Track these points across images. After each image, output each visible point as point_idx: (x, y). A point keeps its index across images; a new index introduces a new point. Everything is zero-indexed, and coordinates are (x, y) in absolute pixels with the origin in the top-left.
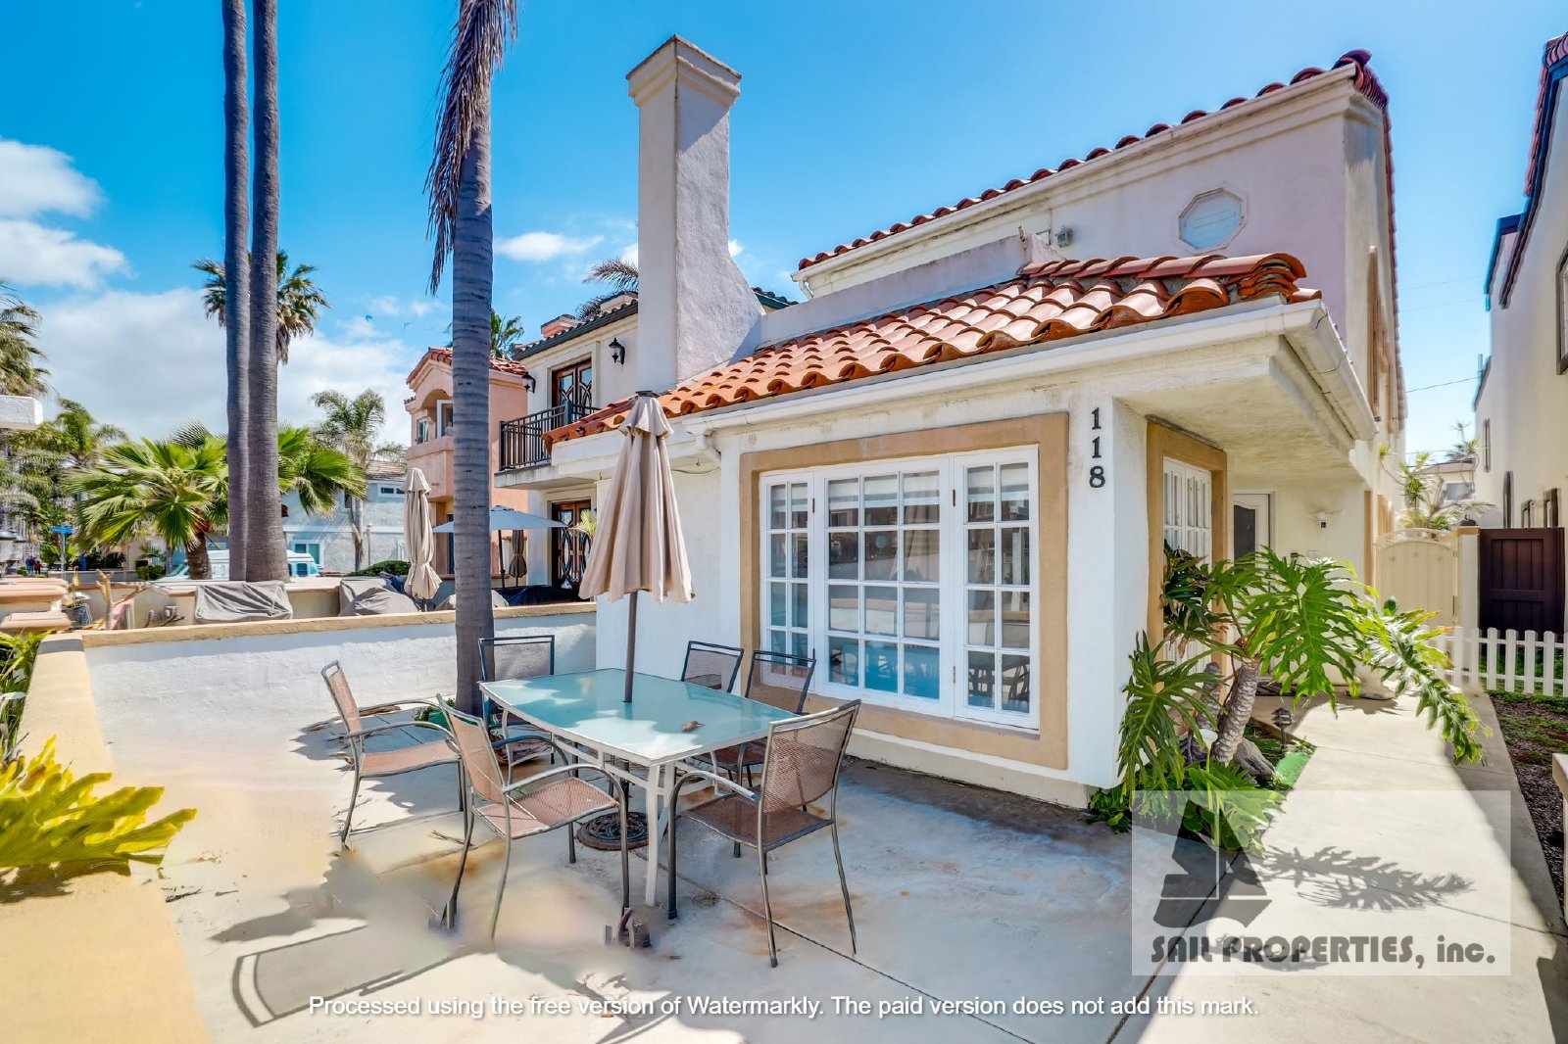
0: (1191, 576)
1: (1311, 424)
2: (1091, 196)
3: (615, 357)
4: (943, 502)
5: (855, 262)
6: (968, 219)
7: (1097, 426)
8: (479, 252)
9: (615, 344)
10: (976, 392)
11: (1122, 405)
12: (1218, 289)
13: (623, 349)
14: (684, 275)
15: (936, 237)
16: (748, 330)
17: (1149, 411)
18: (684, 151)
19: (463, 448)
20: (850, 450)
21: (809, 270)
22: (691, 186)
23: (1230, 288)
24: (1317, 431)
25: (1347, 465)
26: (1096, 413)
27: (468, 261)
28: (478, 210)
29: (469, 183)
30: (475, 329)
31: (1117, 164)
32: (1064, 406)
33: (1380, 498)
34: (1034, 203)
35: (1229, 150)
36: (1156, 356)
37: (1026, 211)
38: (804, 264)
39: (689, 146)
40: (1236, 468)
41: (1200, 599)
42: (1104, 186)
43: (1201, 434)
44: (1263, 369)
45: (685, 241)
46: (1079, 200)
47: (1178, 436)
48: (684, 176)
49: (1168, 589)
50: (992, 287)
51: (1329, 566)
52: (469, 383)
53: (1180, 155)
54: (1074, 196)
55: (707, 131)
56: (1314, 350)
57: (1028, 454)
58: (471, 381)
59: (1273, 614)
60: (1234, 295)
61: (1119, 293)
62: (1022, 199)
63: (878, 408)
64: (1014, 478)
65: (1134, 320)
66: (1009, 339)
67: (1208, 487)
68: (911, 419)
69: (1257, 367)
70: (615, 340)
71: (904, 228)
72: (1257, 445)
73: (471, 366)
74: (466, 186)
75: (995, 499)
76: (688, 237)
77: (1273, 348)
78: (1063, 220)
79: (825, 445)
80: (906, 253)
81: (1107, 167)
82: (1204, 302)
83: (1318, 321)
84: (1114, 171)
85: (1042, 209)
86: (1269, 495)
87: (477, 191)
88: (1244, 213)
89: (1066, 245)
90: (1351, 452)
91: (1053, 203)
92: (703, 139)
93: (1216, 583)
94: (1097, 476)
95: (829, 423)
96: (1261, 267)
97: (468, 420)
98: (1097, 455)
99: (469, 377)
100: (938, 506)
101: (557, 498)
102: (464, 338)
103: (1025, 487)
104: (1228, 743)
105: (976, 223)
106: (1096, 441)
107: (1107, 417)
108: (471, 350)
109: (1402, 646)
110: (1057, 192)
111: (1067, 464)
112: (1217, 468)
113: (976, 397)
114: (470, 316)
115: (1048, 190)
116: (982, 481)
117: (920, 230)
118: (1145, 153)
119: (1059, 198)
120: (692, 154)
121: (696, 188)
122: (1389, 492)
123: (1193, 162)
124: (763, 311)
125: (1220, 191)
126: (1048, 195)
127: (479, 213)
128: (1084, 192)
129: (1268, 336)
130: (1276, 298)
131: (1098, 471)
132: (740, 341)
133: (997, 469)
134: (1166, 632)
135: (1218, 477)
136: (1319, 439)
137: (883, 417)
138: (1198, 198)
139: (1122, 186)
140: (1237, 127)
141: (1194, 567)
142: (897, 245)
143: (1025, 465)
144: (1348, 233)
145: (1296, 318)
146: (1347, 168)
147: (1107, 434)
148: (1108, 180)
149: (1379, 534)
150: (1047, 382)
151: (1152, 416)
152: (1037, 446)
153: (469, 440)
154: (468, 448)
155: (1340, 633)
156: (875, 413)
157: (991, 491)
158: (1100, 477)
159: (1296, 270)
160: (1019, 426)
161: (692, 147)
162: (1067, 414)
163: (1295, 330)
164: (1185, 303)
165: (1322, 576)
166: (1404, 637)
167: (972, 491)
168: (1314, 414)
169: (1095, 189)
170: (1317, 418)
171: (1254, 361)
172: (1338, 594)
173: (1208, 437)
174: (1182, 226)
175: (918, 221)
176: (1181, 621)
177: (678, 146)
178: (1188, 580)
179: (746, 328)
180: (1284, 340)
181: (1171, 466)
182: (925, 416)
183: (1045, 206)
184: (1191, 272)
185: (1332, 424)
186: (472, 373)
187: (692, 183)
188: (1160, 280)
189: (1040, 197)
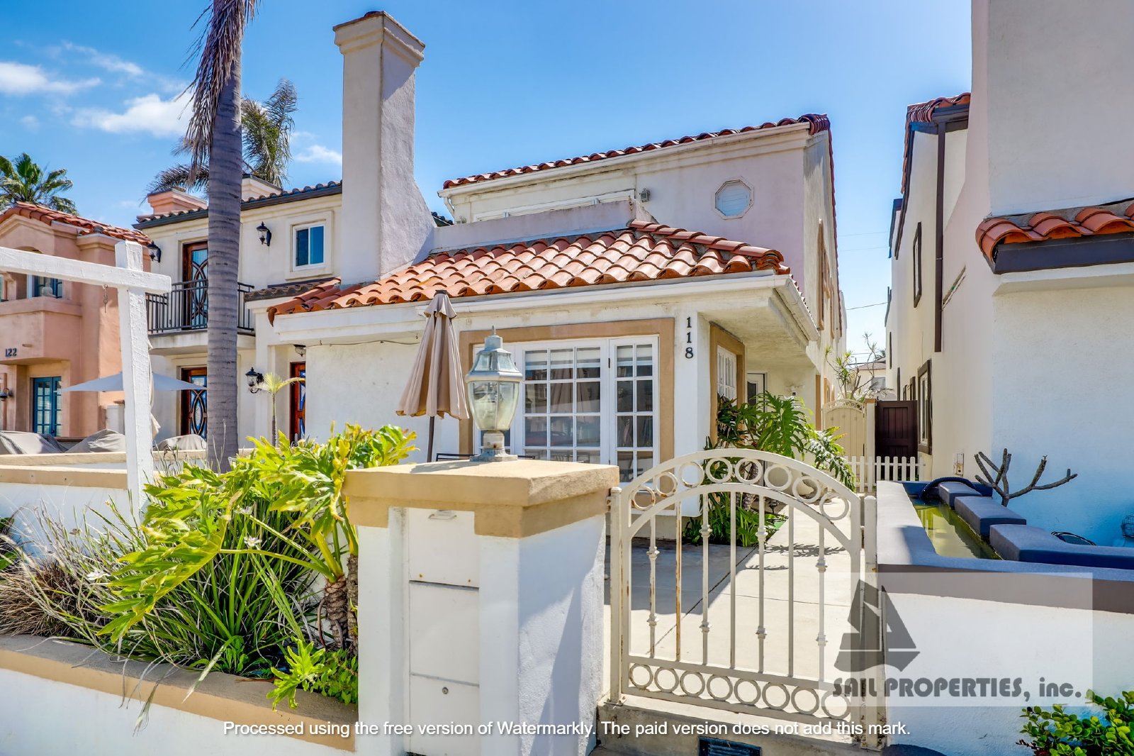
0: (729, 410)
1: (786, 331)
2: (661, 170)
3: (262, 239)
4: (603, 366)
5: (492, 190)
6: (579, 172)
7: (689, 326)
8: (234, 160)
9: (262, 228)
10: (622, 304)
11: (701, 316)
12: (747, 263)
13: (269, 235)
14: (386, 194)
15: (555, 181)
16: (425, 238)
17: (713, 319)
18: (387, 98)
19: (220, 315)
20: (544, 332)
21: (452, 190)
22: (390, 126)
23: (753, 262)
24: (789, 335)
25: (805, 356)
26: (689, 319)
27: (226, 167)
28: (234, 127)
29: (228, 105)
30: (231, 222)
31: (679, 153)
32: (672, 314)
33: (825, 379)
34: (625, 169)
35: (744, 157)
36: (718, 293)
37: (619, 174)
38: (448, 185)
39: (390, 95)
40: (749, 356)
41: (734, 422)
42: (670, 166)
43: (733, 333)
44: (765, 303)
45: (386, 167)
46: (654, 172)
47: (724, 334)
48: (386, 118)
49: (719, 416)
50: (611, 231)
51: (793, 400)
52: (226, 264)
53: (717, 155)
54: (651, 169)
55: (401, 85)
56: (787, 296)
57: (653, 339)
58: (228, 263)
59: (771, 422)
60: (754, 266)
61: (698, 256)
62: (617, 164)
63: (562, 308)
64: (644, 353)
65: (708, 272)
66: (643, 276)
67: (735, 364)
68: (584, 316)
69: (762, 302)
70: (263, 224)
71: (531, 171)
72: (759, 341)
73: (227, 251)
74: (225, 107)
75: (634, 364)
76: (388, 164)
77: (770, 294)
78: (644, 183)
79: (528, 329)
80: (531, 189)
81: (674, 154)
82: (739, 268)
83: (789, 283)
84: (677, 157)
85: (630, 174)
86: (764, 375)
87: (234, 112)
88: (752, 198)
89: (646, 201)
90: (807, 347)
91: (638, 171)
92: (398, 91)
93: (742, 414)
94: (689, 352)
95: (527, 315)
96: (766, 255)
97: (224, 293)
98: (689, 341)
99: (227, 258)
100: (599, 368)
101: (189, 363)
102: (222, 227)
103: (650, 358)
104: (749, 499)
105: (584, 176)
106: (689, 334)
107: (694, 322)
108: (228, 238)
109: (825, 443)
110: (640, 164)
111: (674, 346)
112: (739, 353)
113: (624, 306)
114: (228, 210)
115: (634, 162)
116: (625, 354)
117: (543, 174)
118: (696, 150)
119: (642, 168)
120: (391, 101)
121: (394, 129)
122: (830, 375)
123: (724, 160)
124: (435, 226)
125: (739, 181)
126: (635, 165)
127: (234, 130)
128: (658, 167)
129: (768, 288)
130: (771, 271)
131: (690, 350)
132: (420, 246)
133: (635, 347)
134: (719, 439)
135: (740, 359)
136: (790, 339)
137: (565, 314)
138: (726, 183)
139: (681, 167)
140: (749, 145)
141: (731, 406)
142: (523, 182)
143: (650, 346)
144: (806, 217)
145: (780, 281)
146: (805, 179)
147: (694, 331)
148: (673, 163)
149: (825, 403)
150: (664, 301)
151: (712, 322)
152: (658, 335)
153: (225, 309)
154: (224, 315)
155: (798, 431)
156: (560, 311)
157: (631, 359)
158: (691, 352)
159: (780, 258)
160: (648, 324)
161: (392, 96)
162: (674, 318)
163: (779, 287)
164: (732, 267)
165: (790, 405)
166: (825, 438)
167: (619, 360)
168: (787, 325)
169: (665, 166)
170: (789, 327)
171: (762, 299)
172: (797, 413)
173: (736, 335)
174: (717, 199)
175: (542, 167)
176: (726, 435)
177: (383, 95)
178: (729, 412)
179: (425, 237)
180: (775, 290)
181: (721, 351)
182: (592, 315)
183: (633, 172)
184: (734, 250)
185: (796, 331)
186: (228, 256)
187: (392, 125)
188: (718, 251)
189: (630, 166)
